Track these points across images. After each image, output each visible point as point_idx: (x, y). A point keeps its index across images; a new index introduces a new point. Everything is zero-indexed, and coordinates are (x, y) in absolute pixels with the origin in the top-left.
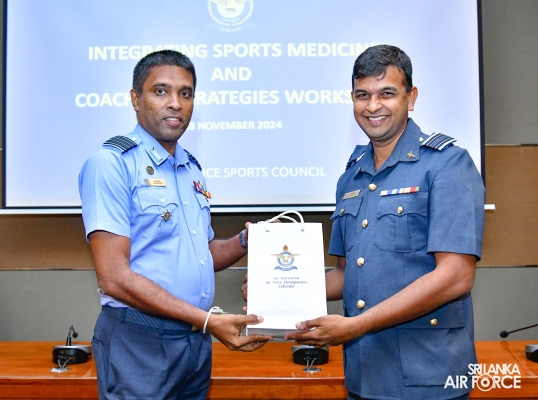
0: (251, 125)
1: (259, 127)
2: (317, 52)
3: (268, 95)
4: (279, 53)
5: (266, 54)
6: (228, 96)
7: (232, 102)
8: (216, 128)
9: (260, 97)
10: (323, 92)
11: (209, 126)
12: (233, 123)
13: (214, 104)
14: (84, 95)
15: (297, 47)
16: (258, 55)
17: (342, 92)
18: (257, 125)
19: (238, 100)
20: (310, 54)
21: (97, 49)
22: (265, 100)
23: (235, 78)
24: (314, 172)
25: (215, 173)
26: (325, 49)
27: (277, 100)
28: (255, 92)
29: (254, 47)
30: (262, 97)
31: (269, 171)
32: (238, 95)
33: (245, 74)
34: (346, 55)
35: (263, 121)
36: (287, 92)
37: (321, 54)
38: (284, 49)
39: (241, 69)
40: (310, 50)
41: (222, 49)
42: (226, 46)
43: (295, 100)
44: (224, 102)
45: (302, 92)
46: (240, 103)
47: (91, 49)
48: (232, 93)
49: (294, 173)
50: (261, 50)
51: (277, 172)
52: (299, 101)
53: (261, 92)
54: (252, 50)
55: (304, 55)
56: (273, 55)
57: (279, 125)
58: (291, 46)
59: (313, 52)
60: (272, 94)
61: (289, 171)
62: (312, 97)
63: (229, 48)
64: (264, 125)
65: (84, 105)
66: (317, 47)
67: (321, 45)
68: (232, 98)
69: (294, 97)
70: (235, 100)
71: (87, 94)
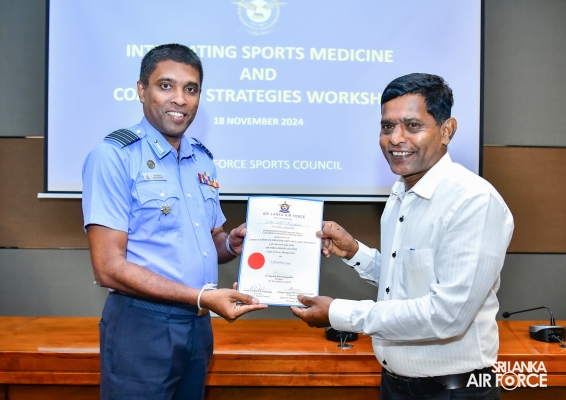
0: (276, 121)
1: (283, 124)
2: (336, 56)
3: (291, 94)
4: (303, 56)
5: (290, 57)
6: (254, 95)
7: (258, 100)
8: (244, 123)
9: (284, 96)
10: (341, 93)
11: (237, 121)
12: (259, 119)
13: (241, 101)
14: (121, 89)
15: (318, 52)
16: (283, 57)
17: (358, 94)
18: (280, 122)
19: (263, 98)
20: (330, 59)
21: (135, 47)
22: (288, 99)
23: (261, 78)
24: (331, 165)
25: (242, 164)
26: (343, 55)
27: (299, 99)
28: (280, 92)
29: (280, 50)
30: (286, 96)
31: (291, 164)
32: (264, 94)
33: (271, 74)
34: (363, 60)
35: (287, 118)
36: (308, 93)
37: (340, 59)
38: (307, 53)
39: (267, 70)
40: (330, 54)
41: (250, 51)
42: (254, 48)
43: (315, 100)
44: (251, 100)
45: (323, 93)
46: (266, 101)
47: (128, 47)
48: (258, 91)
49: (313, 166)
50: (286, 53)
51: (298, 165)
52: (319, 101)
53: (285, 92)
54: (278, 52)
55: (324, 58)
56: (297, 58)
57: (301, 122)
58: (313, 50)
59: (333, 57)
60: (295, 93)
61: (309, 165)
62: (331, 97)
63: (256, 50)
64: (287, 122)
65: (121, 99)
66: (336, 52)
67: (340, 51)
68: (258, 96)
69: (315, 97)
70: (261, 98)
71: (124, 89)
